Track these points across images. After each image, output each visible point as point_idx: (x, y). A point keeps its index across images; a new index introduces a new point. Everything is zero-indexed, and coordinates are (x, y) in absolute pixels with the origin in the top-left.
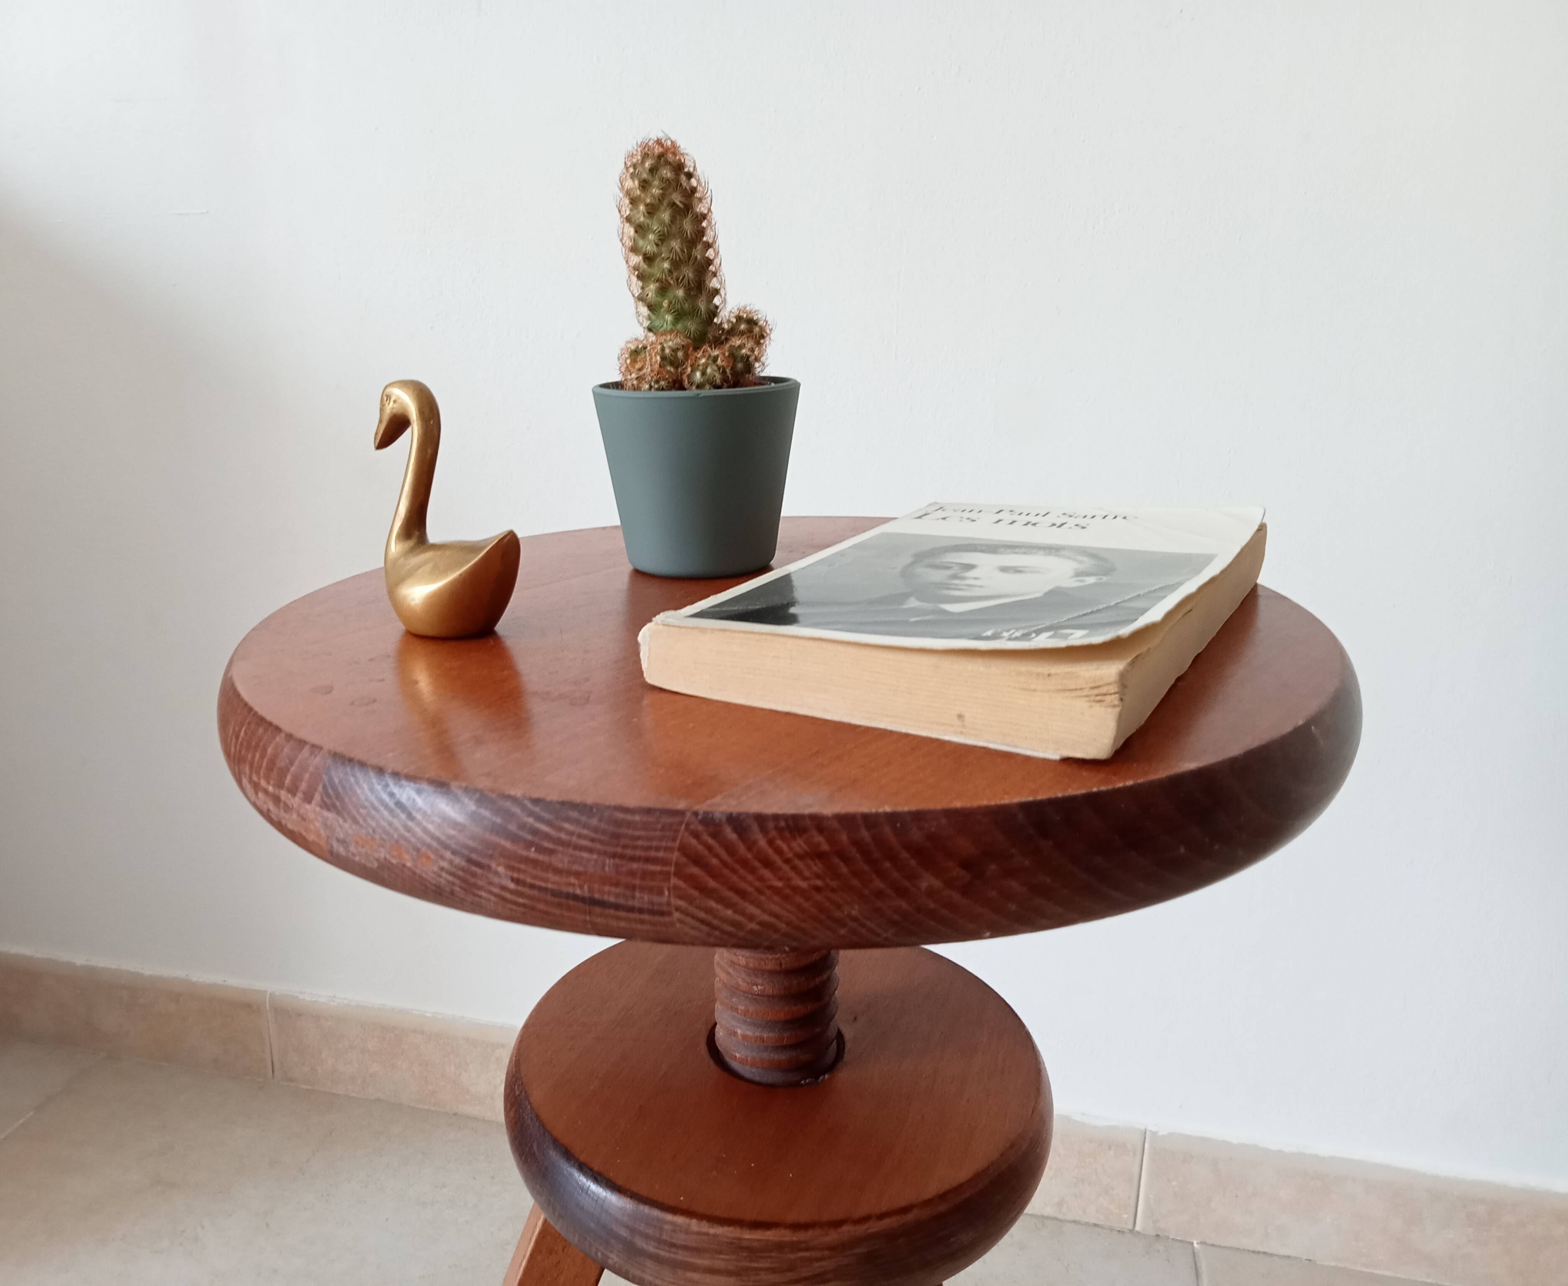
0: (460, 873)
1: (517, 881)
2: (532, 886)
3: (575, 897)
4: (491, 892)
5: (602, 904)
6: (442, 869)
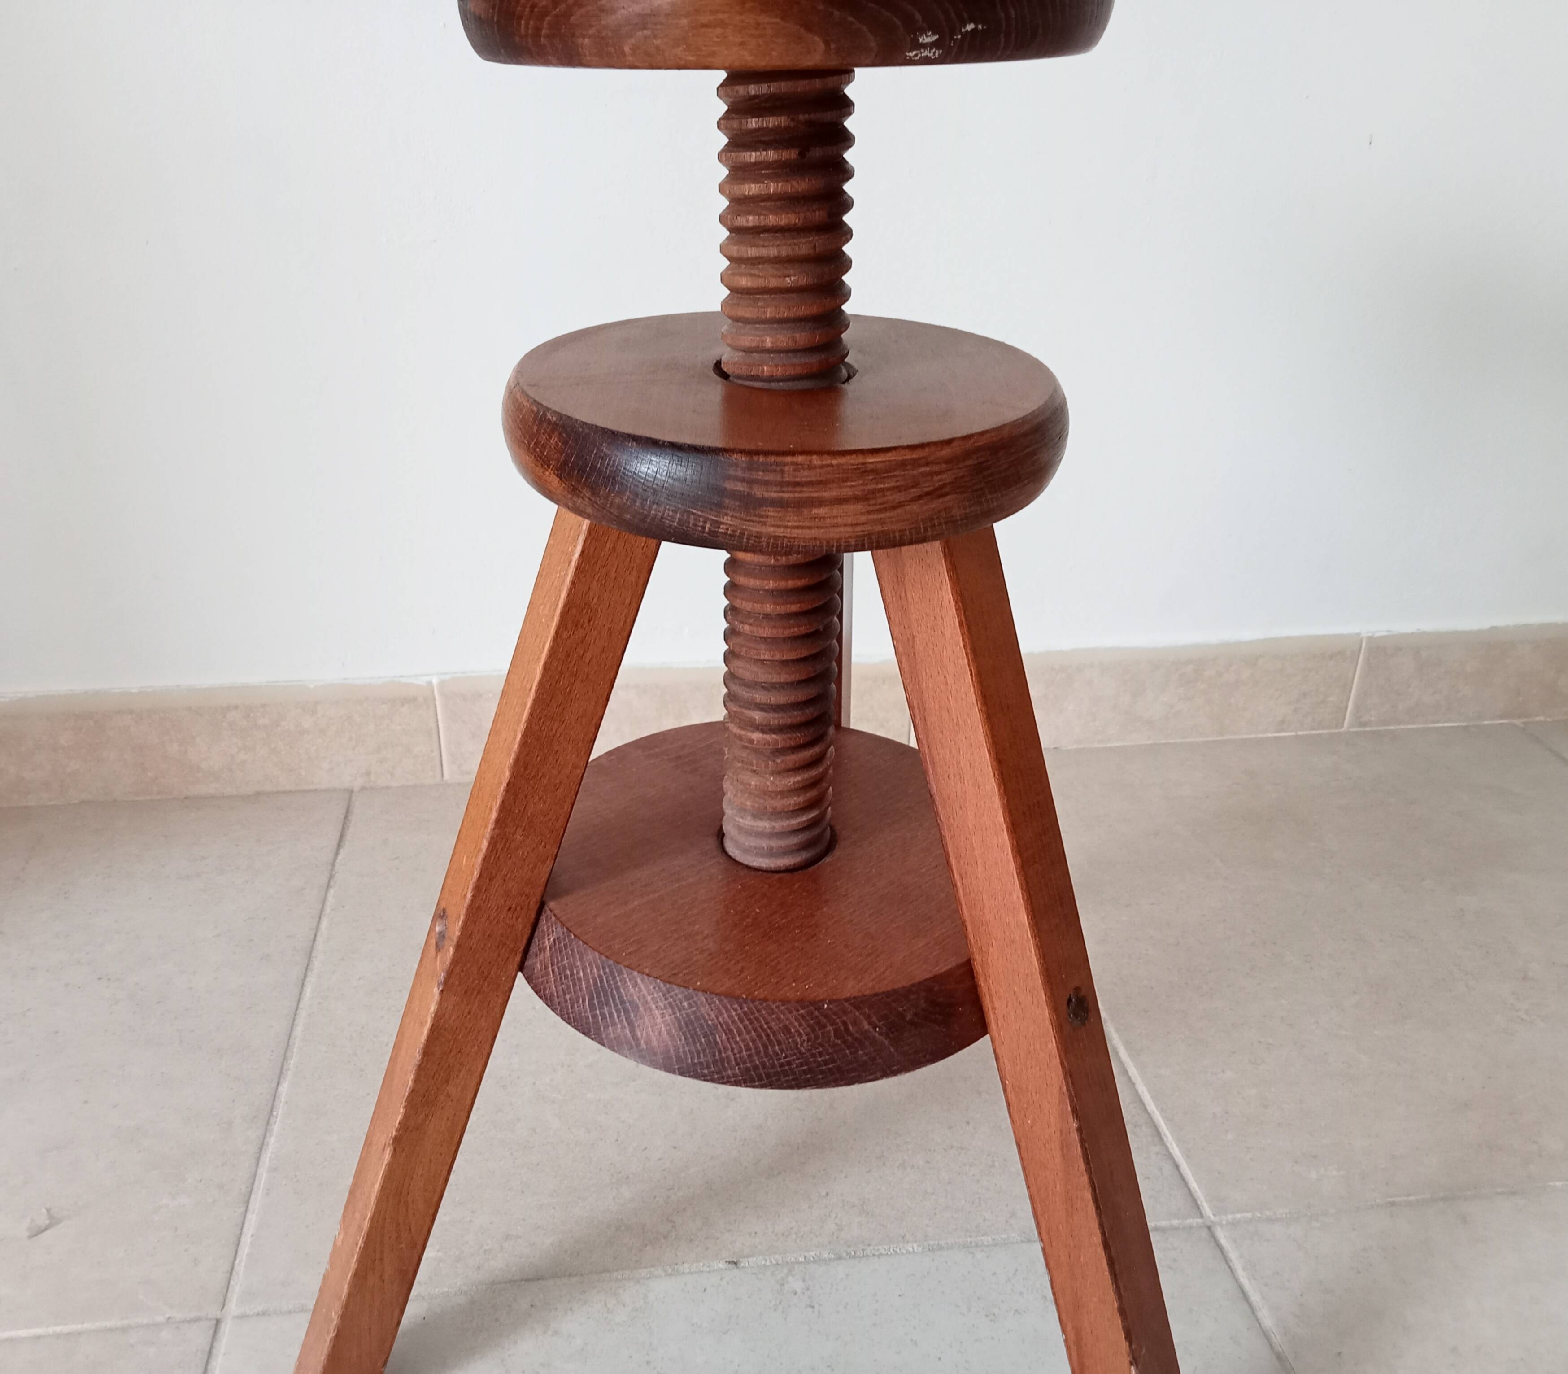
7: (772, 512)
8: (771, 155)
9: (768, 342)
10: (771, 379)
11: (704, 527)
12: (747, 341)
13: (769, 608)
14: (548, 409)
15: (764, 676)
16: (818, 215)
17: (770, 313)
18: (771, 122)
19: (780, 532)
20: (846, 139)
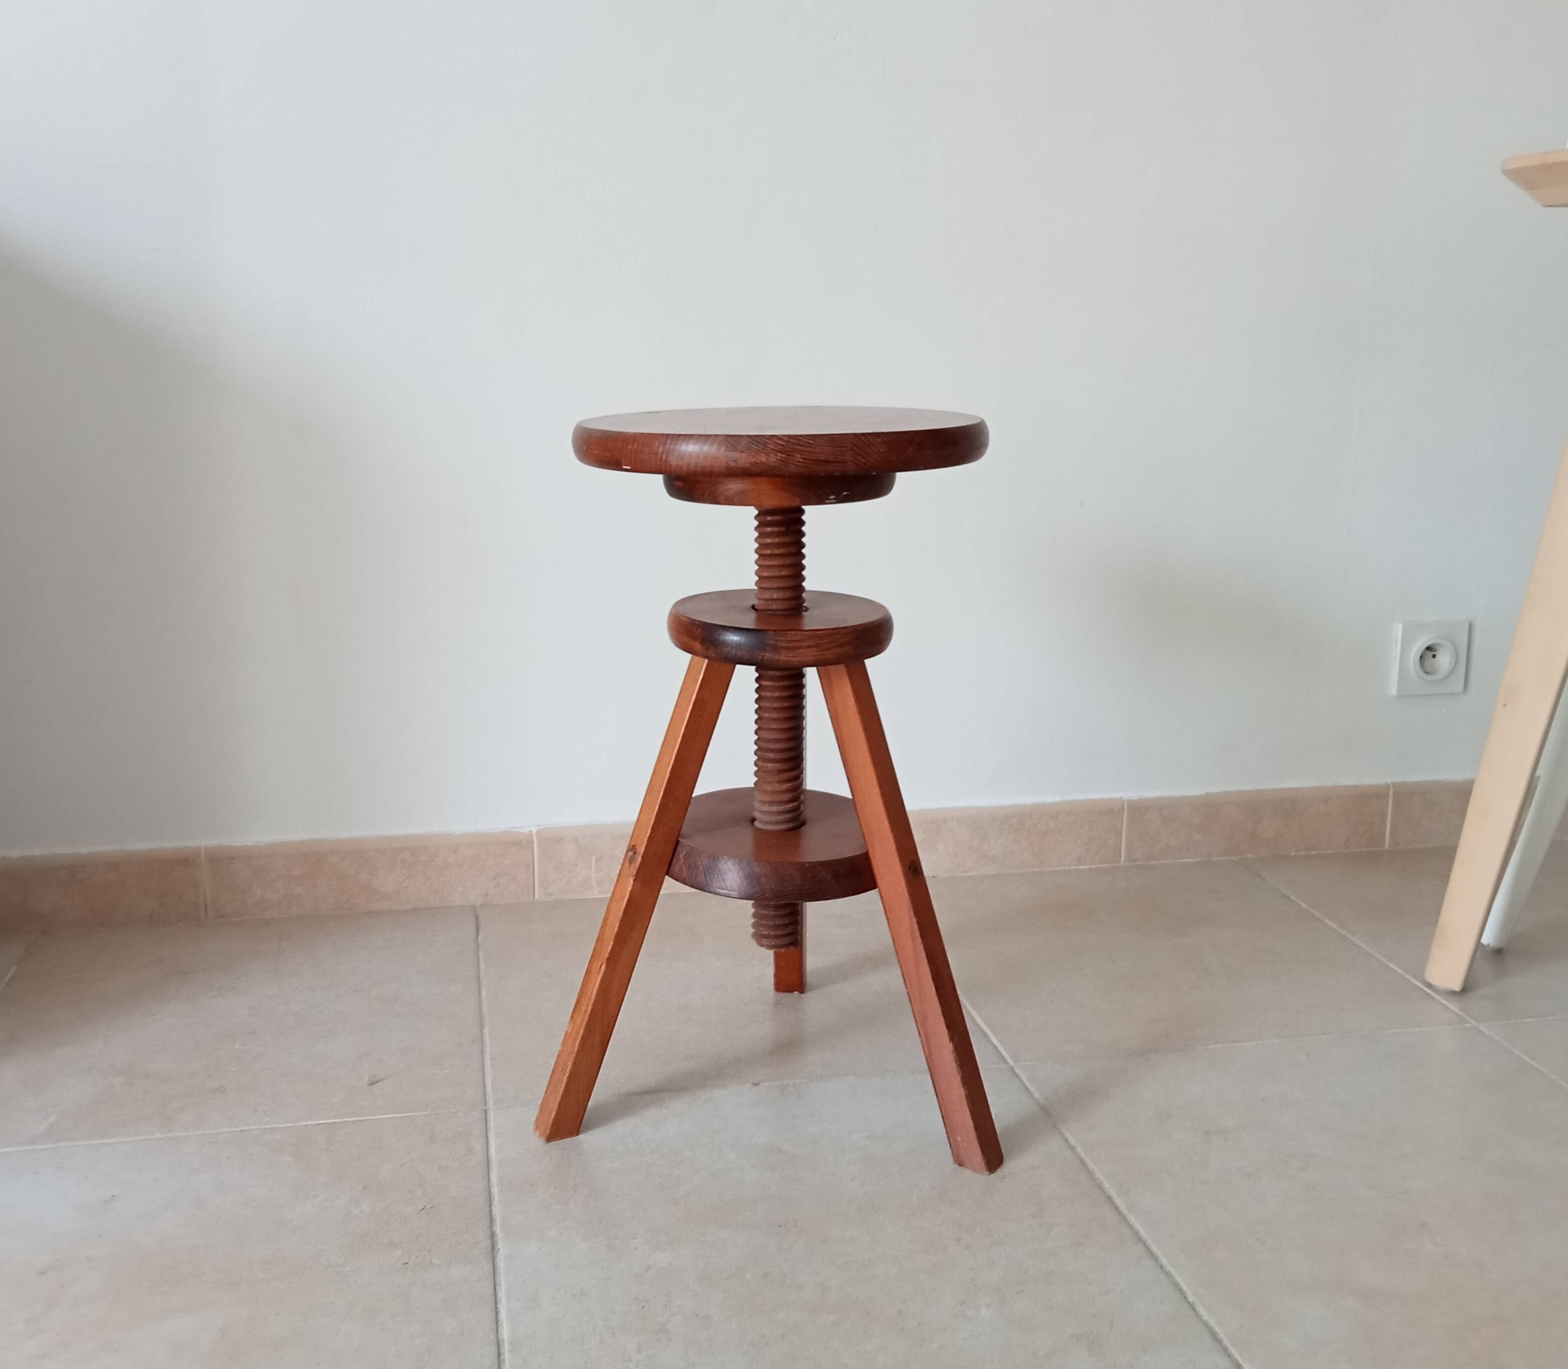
0: (784, 460)
1: (803, 458)
2: (809, 459)
3: (821, 461)
4: (793, 464)
5: (828, 461)
6: (778, 460)
7: (783, 651)
8: (776, 529)
9: (775, 596)
10: (776, 610)
11: (758, 658)
12: (767, 595)
13: (776, 705)
14: (695, 620)
15: (774, 736)
16: (794, 550)
17: (775, 585)
18: (776, 518)
19: (786, 659)
20: (803, 523)
